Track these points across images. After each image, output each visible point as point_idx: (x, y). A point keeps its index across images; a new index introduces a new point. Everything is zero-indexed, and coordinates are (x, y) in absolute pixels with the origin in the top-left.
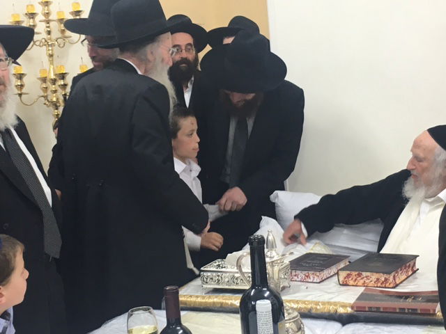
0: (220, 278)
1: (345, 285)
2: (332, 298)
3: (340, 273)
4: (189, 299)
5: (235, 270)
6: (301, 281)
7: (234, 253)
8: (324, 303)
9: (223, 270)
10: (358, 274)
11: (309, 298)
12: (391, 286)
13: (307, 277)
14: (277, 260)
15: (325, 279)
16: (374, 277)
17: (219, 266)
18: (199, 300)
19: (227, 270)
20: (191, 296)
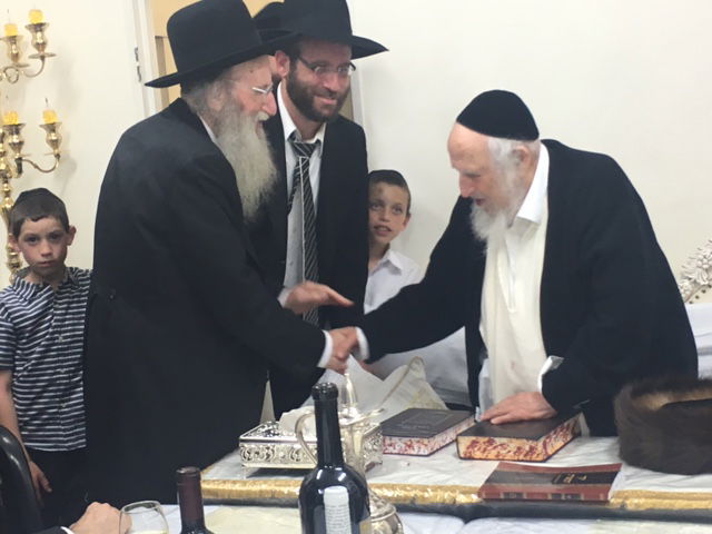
0: (270, 452)
1: (469, 458)
2: (448, 480)
3: (461, 439)
4: (221, 487)
5: (294, 438)
6: (399, 454)
7: (293, 411)
8: (435, 489)
9: (276, 438)
10: (488, 442)
11: (411, 481)
12: (540, 458)
13: (409, 446)
14: (359, 422)
15: (437, 450)
16: (513, 444)
17: (268, 432)
18: (238, 487)
19: (282, 438)
20: (224, 482)
